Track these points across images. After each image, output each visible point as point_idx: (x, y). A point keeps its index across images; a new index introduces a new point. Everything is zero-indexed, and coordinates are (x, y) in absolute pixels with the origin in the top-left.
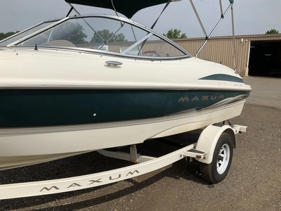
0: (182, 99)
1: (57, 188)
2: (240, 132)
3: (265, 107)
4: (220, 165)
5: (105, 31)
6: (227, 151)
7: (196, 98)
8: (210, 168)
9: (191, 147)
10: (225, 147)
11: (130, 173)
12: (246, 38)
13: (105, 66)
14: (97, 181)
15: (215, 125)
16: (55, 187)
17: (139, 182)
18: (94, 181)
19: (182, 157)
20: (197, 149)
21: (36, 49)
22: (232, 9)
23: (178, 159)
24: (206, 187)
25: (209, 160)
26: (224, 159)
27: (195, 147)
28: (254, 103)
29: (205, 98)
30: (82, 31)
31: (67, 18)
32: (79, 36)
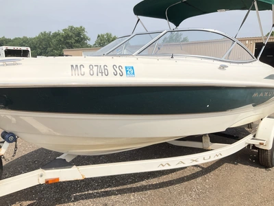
1: (169, 165)
5: (107, 34)
7: (261, 94)
9: (251, 136)
11: (216, 155)
12: (251, 40)
15: (269, 117)
17: (205, 167)
18: (194, 161)
24: (263, 170)
25: (269, 147)
29: (266, 94)
30: (85, 33)
31: (165, 31)
32: (82, 39)
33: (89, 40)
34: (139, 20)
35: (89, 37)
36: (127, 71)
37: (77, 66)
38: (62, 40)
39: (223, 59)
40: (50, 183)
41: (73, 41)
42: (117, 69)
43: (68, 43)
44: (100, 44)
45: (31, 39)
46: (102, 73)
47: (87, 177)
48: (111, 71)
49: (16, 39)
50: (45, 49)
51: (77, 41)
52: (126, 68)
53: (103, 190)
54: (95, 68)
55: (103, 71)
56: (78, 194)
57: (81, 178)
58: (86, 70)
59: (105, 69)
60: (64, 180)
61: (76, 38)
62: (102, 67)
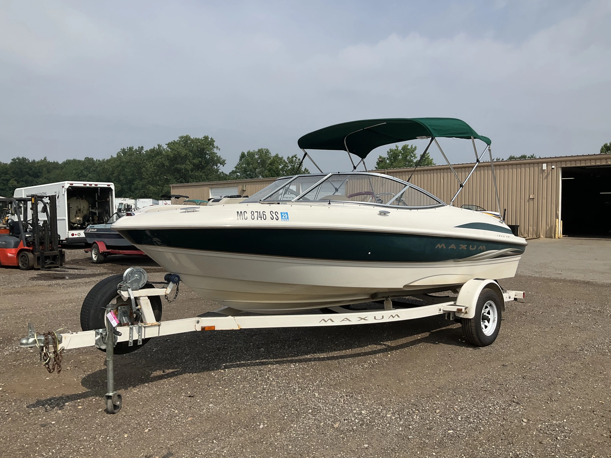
0: (439, 246)
1: (332, 321)
2: (515, 299)
3: (575, 282)
4: (486, 327)
5: (260, 151)
6: (493, 311)
7: (453, 246)
8: (473, 324)
9: (451, 302)
10: (490, 305)
11: (392, 316)
12: (552, 162)
13: (378, 214)
14: (364, 319)
15: (476, 279)
16: (331, 320)
18: (362, 319)
19: (442, 312)
20: (457, 304)
21: (329, 203)
22: (489, 150)
23: (437, 313)
25: (472, 315)
26: (491, 321)
27: (455, 303)
28: (559, 277)
29: (463, 247)
30: (215, 150)
31: (330, 174)
32: (207, 162)
33: (223, 163)
34: (306, 154)
35: (223, 157)
36: (282, 216)
37: (241, 212)
38: (167, 163)
39: (388, 205)
40: (206, 329)
41: (189, 167)
42: (274, 215)
43: (178, 171)
44: (245, 171)
45: (102, 163)
46: (261, 217)
47: (243, 328)
48: (269, 216)
49: (68, 163)
50: (131, 182)
51: (198, 167)
52: (281, 213)
53: (257, 361)
54: (256, 214)
55: (262, 216)
56: (228, 364)
57: (237, 328)
58: (248, 215)
59: (263, 215)
60: (220, 329)
61: (196, 161)
62: (261, 213)
